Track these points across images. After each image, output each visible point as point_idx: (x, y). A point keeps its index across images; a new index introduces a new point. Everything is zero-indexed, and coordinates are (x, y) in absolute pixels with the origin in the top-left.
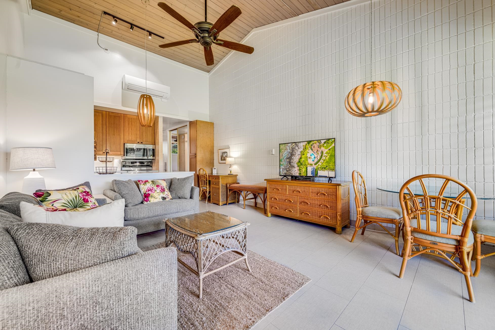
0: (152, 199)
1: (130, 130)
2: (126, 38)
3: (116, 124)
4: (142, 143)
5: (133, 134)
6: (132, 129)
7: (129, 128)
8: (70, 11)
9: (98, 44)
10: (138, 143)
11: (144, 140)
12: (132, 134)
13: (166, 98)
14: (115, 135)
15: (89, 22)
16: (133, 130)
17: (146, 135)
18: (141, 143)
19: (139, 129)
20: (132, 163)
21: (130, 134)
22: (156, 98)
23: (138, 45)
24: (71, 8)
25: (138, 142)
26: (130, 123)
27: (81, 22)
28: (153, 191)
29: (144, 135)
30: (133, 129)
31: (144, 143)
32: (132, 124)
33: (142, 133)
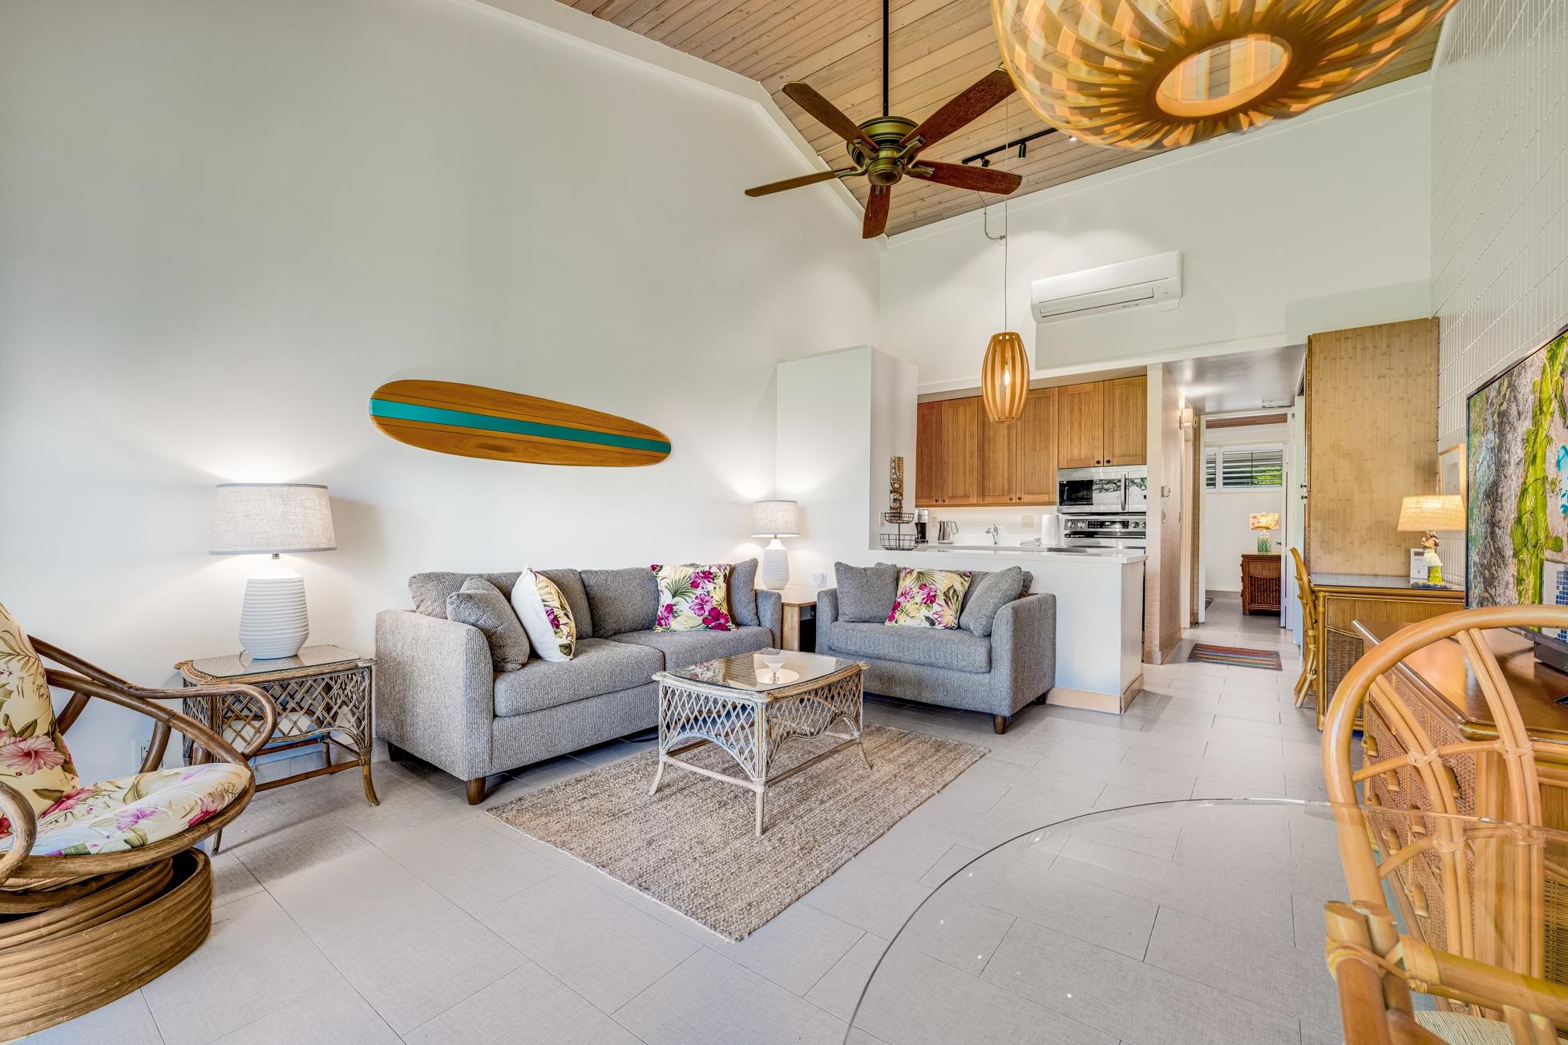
0: (901, 617)
1: (1076, 428)
2: (1039, 179)
3: (1040, 420)
4: (1108, 462)
5: (1083, 439)
6: (1080, 426)
7: (1072, 423)
8: (924, 203)
9: (987, 234)
10: (1096, 465)
11: (1117, 451)
12: (1080, 440)
13: (1167, 295)
14: (1035, 450)
15: (960, 200)
16: (1083, 427)
17: (1122, 437)
18: (1106, 464)
19: (1101, 422)
20: (1091, 524)
21: (1076, 441)
22: (1137, 308)
23: (1077, 175)
24: (922, 197)
25: (1096, 460)
26: (1076, 408)
27: (950, 209)
28: (908, 597)
29: (1117, 435)
30: (1083, 424)
31: (1115, 461)
32: (1080, 410)
33: (1112, 431)
